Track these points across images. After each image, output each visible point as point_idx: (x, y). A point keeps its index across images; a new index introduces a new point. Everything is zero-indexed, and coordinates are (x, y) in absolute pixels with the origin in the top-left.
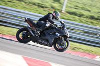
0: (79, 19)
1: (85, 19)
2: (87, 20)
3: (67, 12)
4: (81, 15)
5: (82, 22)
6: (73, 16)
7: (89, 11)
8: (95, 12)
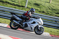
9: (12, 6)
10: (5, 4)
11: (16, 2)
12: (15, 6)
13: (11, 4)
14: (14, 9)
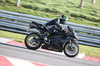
0: (34, 12)
1: (40, 12)
2: (42, 13)
3: (22, 6)
4: (36, 9)
5: (37, 15)
6: (28, 9)
7: (44, 4)
8: (50, 5)
9: (90, 22)
10: (79, 20)
11: (97, 16)
12: (96, 23)
13: (88, 19)
14: (94, 27)
